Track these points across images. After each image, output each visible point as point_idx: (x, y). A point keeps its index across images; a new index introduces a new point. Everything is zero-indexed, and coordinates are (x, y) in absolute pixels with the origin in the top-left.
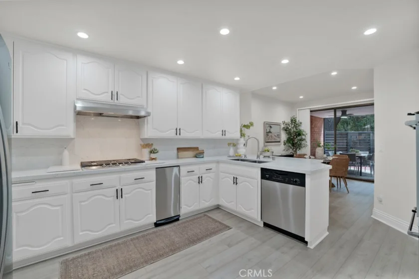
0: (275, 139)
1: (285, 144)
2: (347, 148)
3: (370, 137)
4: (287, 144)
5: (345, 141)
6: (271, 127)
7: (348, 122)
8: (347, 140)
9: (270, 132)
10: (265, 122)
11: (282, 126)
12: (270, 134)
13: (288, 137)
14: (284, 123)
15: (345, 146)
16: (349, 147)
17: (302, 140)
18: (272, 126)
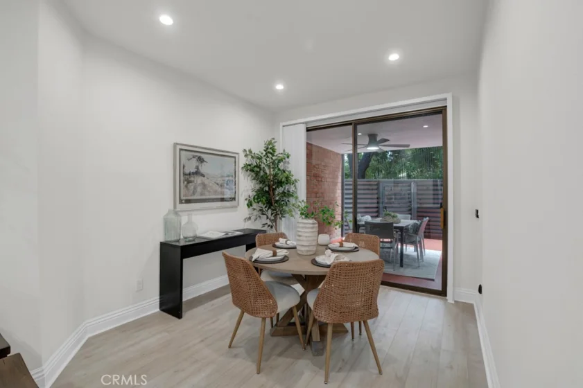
0: (216, 192)
1: (250, 205)
2: (377, 208)
3: (410, 190)
4: (255, 205)
5: (376, 196)
6: (201, 160)
7: (380, 169)
8: (377, 194)
9: (197, 173)
10: (176, 144)
11: (243, 161)
12: (198, 180)
13: (258, 187)
14: (248, 153)
15: (375, 205)
16: (381, 205)
17: (287, 194)
18: (203, 156)
